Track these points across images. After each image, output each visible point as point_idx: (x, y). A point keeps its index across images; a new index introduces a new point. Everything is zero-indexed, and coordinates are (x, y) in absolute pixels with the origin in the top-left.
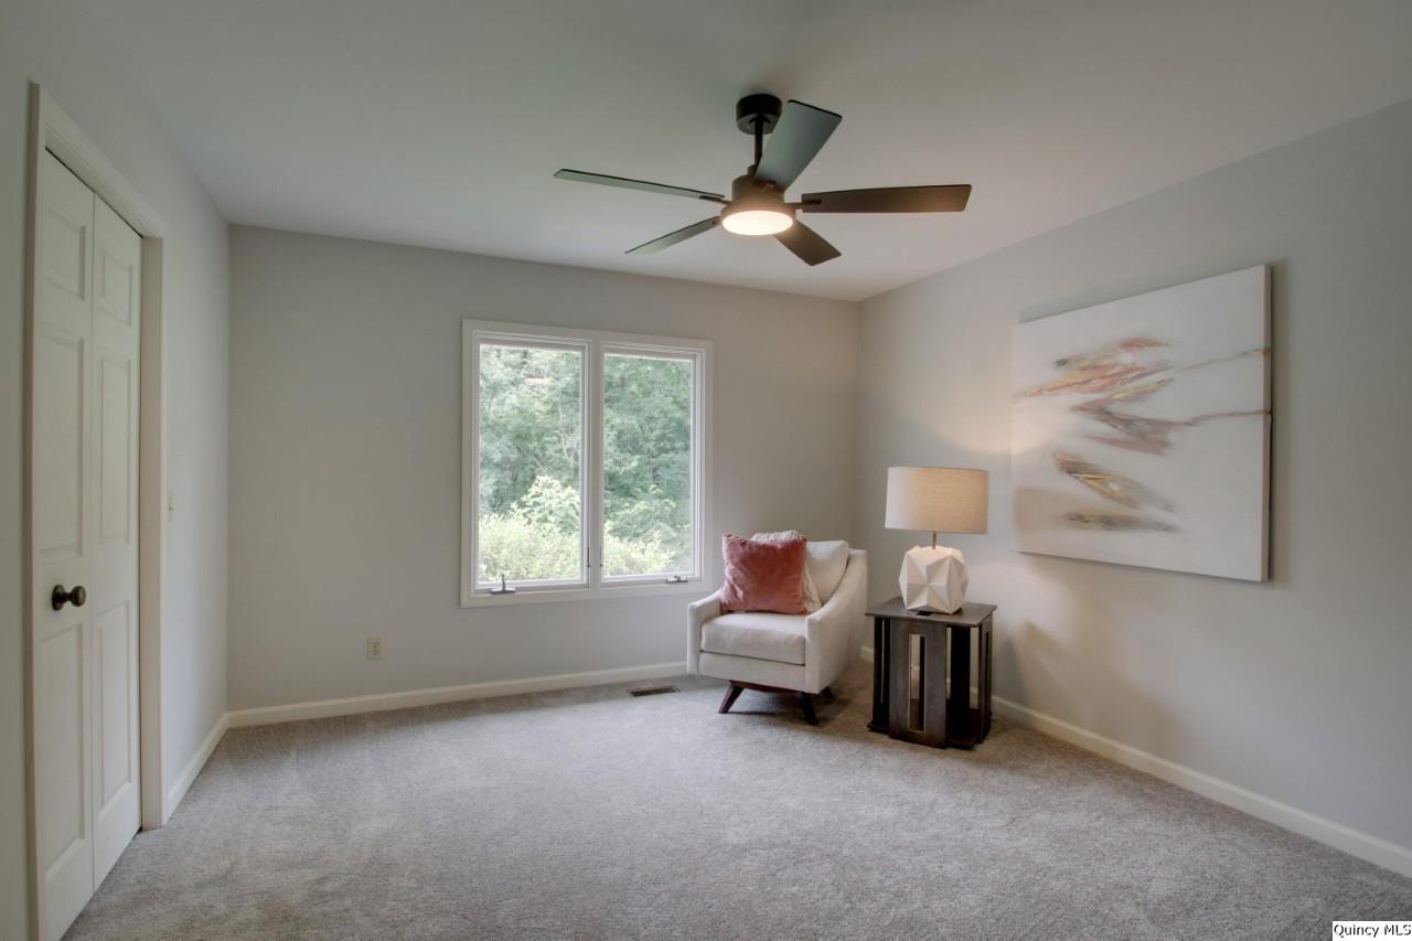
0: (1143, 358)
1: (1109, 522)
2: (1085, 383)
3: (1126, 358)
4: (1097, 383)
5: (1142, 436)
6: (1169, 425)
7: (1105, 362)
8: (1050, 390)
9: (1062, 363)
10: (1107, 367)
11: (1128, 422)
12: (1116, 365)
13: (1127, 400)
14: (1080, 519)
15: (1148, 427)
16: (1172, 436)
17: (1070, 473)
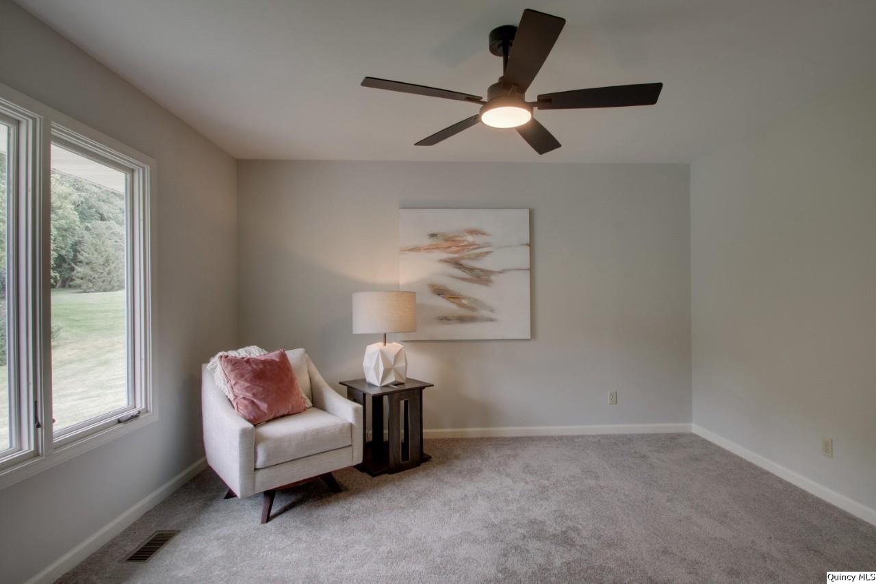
0: (479, 240)
1: (462, 319)
2: (446, 248)
3: (470, 238)
4: (455, 249)
5: (478, 277)
6: (492, 272)
7: (459, 239)
8: (425, 249)
9: (433, 236)
10: (459, 241)
11: (471, 270)
12: (463, 241)
13: (471, 258)
14: (445, 319)
15: (481, 273)
16: (493, 278)
17: (439, 295)
